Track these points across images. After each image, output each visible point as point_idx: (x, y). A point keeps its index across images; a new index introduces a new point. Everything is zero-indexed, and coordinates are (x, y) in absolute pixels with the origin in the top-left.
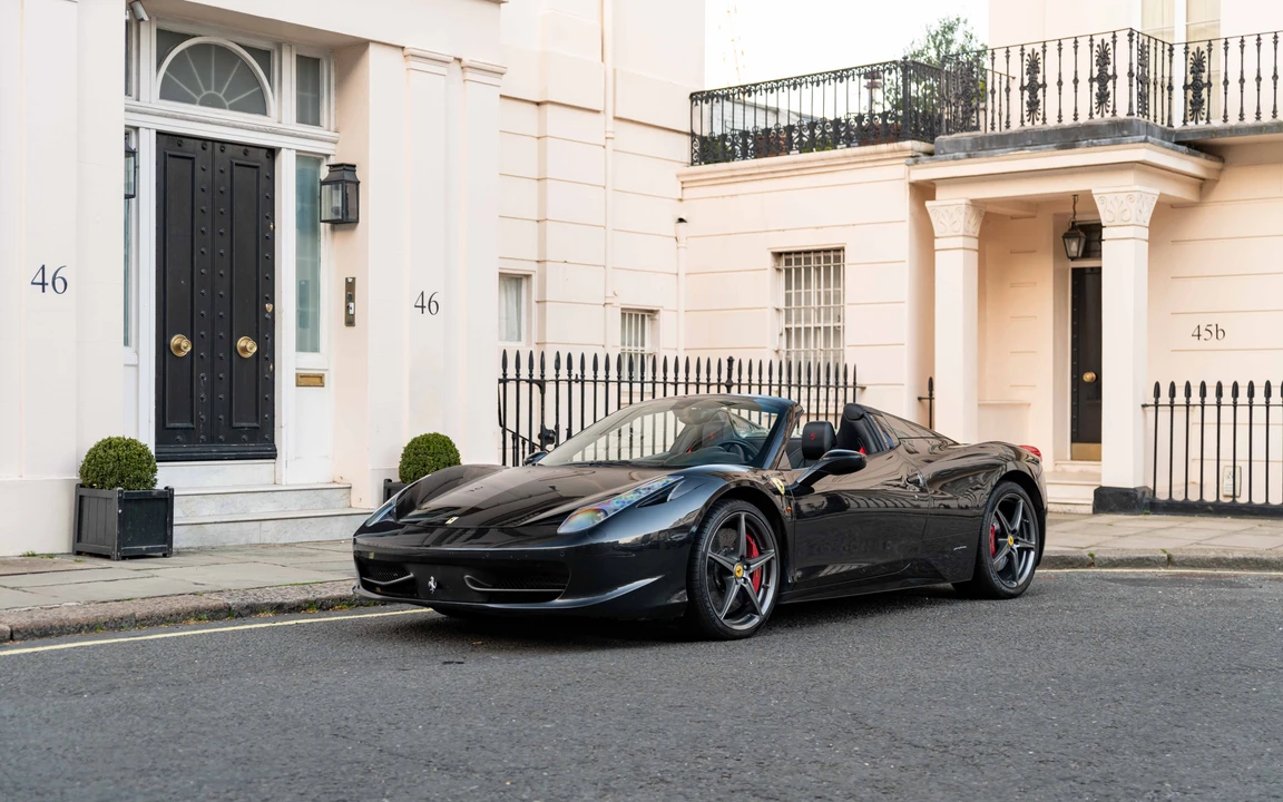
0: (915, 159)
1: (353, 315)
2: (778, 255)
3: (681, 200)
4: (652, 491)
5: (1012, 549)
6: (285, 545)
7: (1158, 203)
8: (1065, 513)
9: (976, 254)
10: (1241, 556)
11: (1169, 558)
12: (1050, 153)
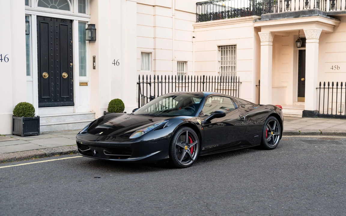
0: (256, 21)
1: (95, 66)
2: (219, 47)
3: (194, 32)
4: (159, 125)
5: (272, 135)
6: (75, 130)
7: (322, 33)
8: (295, 117)
9: (272, 47)
10: (341, 132)
11: (321, 132)
12: (292, 19)
